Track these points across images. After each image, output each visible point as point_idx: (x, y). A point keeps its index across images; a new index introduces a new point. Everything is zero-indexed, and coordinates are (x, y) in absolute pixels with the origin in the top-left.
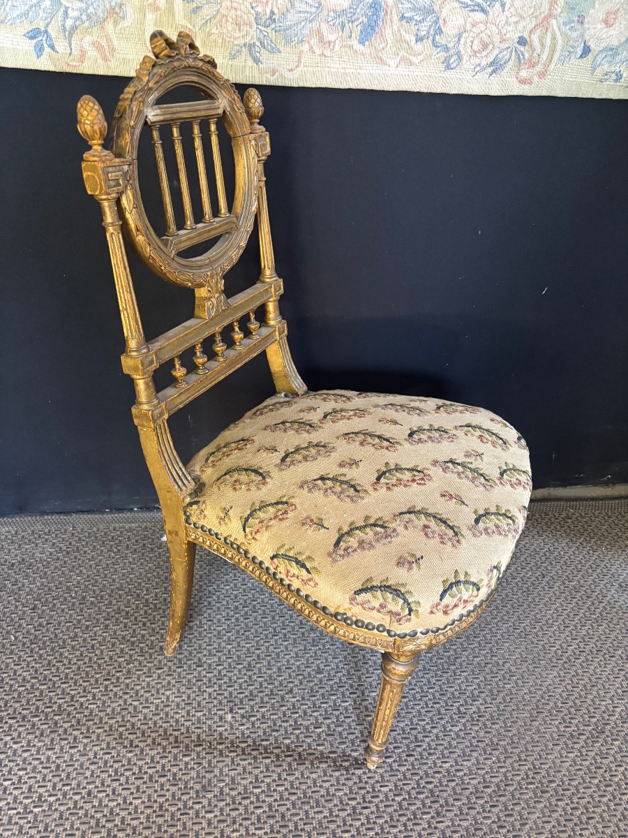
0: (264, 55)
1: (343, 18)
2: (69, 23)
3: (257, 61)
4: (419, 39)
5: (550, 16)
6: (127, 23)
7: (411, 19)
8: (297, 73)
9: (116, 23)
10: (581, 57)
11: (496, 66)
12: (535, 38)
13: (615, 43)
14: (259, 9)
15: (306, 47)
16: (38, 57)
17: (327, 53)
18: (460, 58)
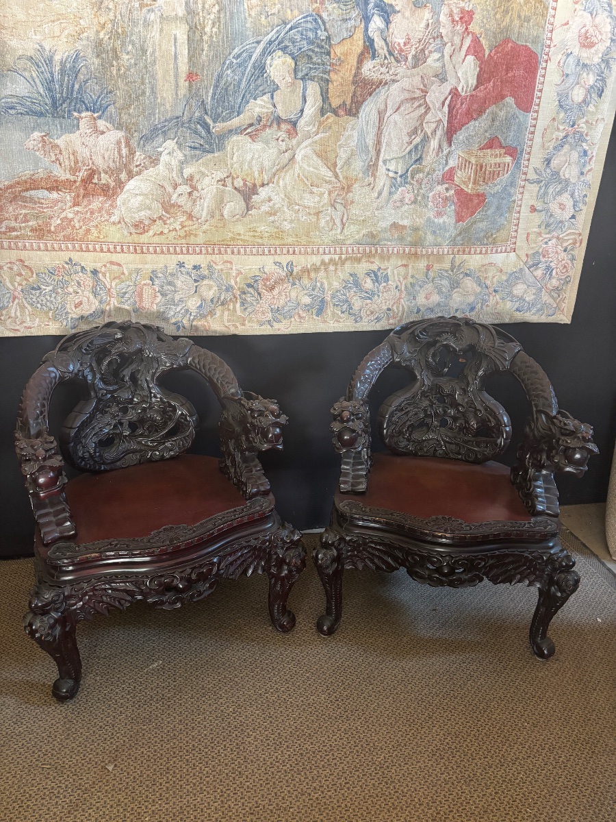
0: (275, 324)
1: (308, 308)
2: (192, 317)
3: (272, 326)
4: (343, 312)
5: (400, 298)
6: (217, 316)
7: (337, 305)
8: (289, 329)
9: (211, 317)
10: (417, 313)
11: (378, 319)
12: (395, 308)
13: (431, 306)
14: (272, 307)
15: (293, 319)
16: (178, 331)
17: (302, 321)
18: (361, 318)
